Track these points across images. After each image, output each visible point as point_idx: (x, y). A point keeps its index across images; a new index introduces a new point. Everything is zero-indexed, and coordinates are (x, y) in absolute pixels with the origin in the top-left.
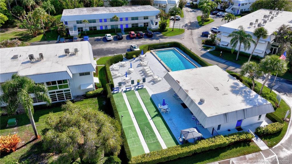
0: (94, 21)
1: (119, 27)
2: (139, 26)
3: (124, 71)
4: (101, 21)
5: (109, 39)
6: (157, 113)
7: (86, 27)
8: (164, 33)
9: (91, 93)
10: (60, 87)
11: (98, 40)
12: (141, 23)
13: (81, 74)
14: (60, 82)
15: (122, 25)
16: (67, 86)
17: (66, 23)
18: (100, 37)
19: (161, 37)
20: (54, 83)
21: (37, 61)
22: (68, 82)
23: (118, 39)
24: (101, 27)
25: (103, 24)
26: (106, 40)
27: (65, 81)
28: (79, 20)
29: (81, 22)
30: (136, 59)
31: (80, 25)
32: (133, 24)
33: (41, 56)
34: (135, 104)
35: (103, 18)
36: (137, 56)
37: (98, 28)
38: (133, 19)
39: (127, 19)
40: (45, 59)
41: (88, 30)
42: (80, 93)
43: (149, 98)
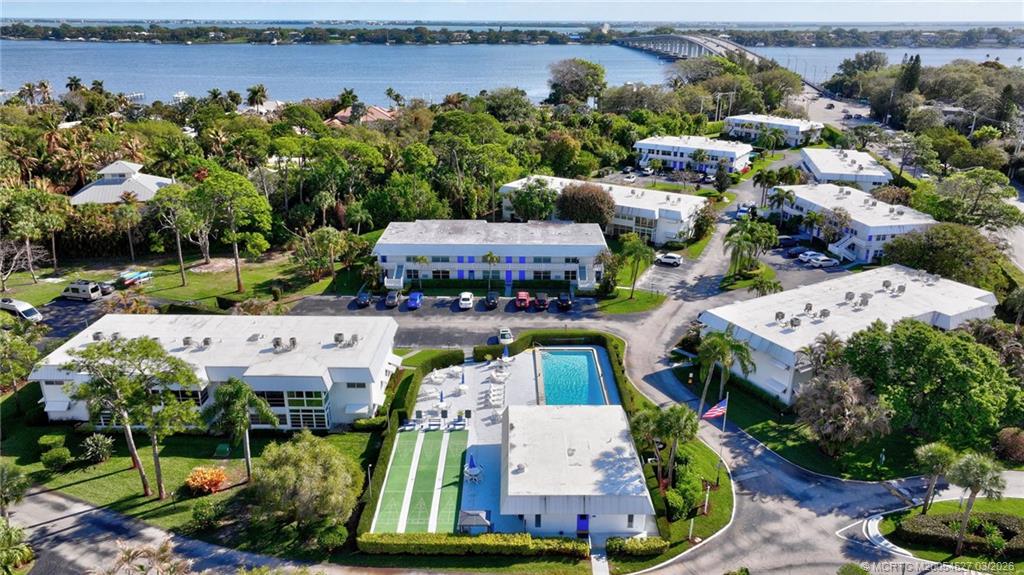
0: (446, 260)
1: (503, 276)
2: (553, 277)
3: (450, 386)
4: (460, 260)
5: (463, 304)
6: (457, 480)
7: (426, 271)
8: (605, 303)
9: (363, 422)
10: (310, 403)
11: (442, 304)
12: (557, 271)
13: (350, 385)
14: (309, 394)
15: (509, 273)
16: (319, 403)
17: (384, 259)
18: (448, 298)
19: (590, 314)
20: (300, 394)
21: (286, 351)
22: (324, 397)
23: (486, 307)
24: (461, 272)
25: (466, 267)
26: (456, 308)
27: (318, 394)
28: (412, 254)
29: (414, 259)
30: (492, 364)
31: (412, 266)
32: (536, 273)
33: (293, 342)
34: (429, 457)
35: (466, 254)
36: (494, 359)
37: (453, 275)
38: (537, 260)
39: (522, 260)
40: (298, 348)
41: (430, 276)
42: (346, 420)
43: (463, 450)
